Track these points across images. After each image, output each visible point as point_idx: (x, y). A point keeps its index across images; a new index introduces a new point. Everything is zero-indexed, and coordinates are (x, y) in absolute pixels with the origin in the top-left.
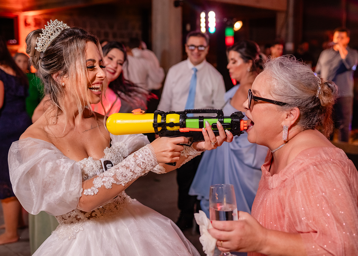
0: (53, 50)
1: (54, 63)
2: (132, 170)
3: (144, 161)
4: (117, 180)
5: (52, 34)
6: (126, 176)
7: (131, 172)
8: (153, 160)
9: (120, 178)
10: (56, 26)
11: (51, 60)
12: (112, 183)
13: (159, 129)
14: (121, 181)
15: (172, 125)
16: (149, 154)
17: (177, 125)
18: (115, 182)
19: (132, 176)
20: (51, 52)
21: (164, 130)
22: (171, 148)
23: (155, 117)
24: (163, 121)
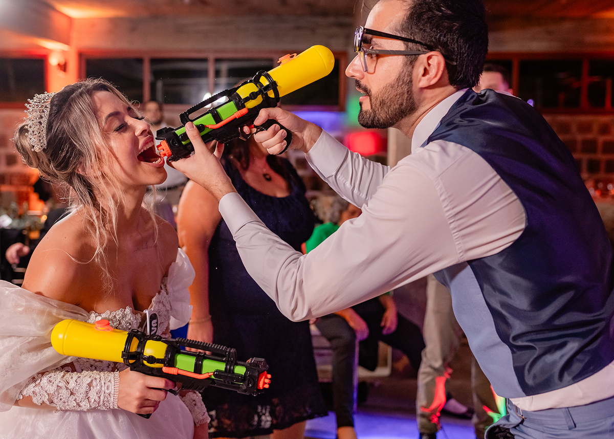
0: (55, 136)
1: (67, 152)
5: (41, 117)
10: (39, 103)
11: (62, 152)
17: (159, 361)
20: (55, 140)
21: (139, 363)
23: (129, 342)
24: (139, 350)
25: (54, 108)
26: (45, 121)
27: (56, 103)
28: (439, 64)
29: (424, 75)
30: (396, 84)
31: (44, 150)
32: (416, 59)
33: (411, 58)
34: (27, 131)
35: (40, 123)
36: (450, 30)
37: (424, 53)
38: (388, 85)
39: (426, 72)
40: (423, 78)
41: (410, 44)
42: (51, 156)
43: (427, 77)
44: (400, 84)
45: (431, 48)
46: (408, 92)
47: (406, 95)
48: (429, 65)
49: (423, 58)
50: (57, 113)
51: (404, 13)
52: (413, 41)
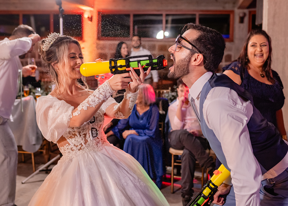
2: (98, 97)
3: (104, 91)
4: (90, 105)
6: (94, 101)
7: (97, 99)
8: (109, 89)
9: (91, 103)
10: (54, 36)
11: (51, 55)
12: (87, 106)
13: (114, 70)
14: (92, 105)
15: (121, 66)
16: (106, 86)
17: (124, 66)
18: (89, 106)
19: (98, 100)
21: (116, 70)
22: (120, 80)
23: (110, 63)
24: (115, 65)
25: (57, 41)
26: (52, 43)
27: (58, 39)
28: (201, 59)
29: (194, 61)
30: (184, 60)
31: (46, 51)
32: (194, 54)
33: (192, 53)
34: (45, 42)
35: (50, 42)
36: (209, 49)
37: (198, 53)
38: (181, 60)
39: (195, 60)
40: (194, 62)
41: (194, 48)
42: (47, 54)
43: (195, 62)
44: (185, 61)
45: (200, 52)
46: (187, 65)
47: (186, 66)
48: (198, 58)
49: (196, 55)
50: (56, 42)
51: (197, 36)
52: (195, 47)
